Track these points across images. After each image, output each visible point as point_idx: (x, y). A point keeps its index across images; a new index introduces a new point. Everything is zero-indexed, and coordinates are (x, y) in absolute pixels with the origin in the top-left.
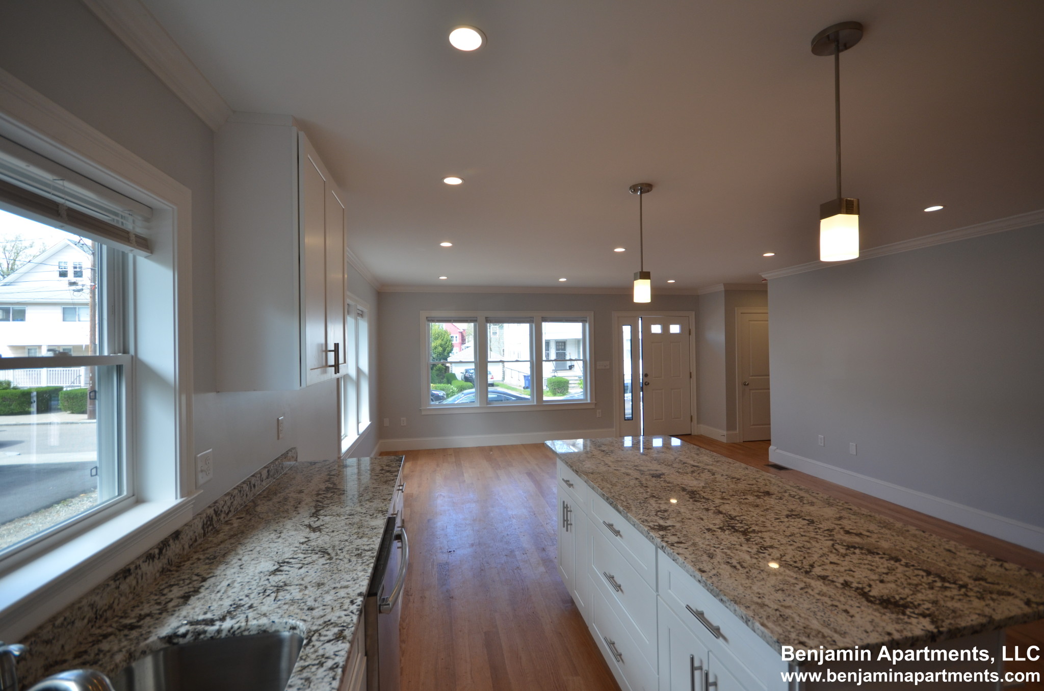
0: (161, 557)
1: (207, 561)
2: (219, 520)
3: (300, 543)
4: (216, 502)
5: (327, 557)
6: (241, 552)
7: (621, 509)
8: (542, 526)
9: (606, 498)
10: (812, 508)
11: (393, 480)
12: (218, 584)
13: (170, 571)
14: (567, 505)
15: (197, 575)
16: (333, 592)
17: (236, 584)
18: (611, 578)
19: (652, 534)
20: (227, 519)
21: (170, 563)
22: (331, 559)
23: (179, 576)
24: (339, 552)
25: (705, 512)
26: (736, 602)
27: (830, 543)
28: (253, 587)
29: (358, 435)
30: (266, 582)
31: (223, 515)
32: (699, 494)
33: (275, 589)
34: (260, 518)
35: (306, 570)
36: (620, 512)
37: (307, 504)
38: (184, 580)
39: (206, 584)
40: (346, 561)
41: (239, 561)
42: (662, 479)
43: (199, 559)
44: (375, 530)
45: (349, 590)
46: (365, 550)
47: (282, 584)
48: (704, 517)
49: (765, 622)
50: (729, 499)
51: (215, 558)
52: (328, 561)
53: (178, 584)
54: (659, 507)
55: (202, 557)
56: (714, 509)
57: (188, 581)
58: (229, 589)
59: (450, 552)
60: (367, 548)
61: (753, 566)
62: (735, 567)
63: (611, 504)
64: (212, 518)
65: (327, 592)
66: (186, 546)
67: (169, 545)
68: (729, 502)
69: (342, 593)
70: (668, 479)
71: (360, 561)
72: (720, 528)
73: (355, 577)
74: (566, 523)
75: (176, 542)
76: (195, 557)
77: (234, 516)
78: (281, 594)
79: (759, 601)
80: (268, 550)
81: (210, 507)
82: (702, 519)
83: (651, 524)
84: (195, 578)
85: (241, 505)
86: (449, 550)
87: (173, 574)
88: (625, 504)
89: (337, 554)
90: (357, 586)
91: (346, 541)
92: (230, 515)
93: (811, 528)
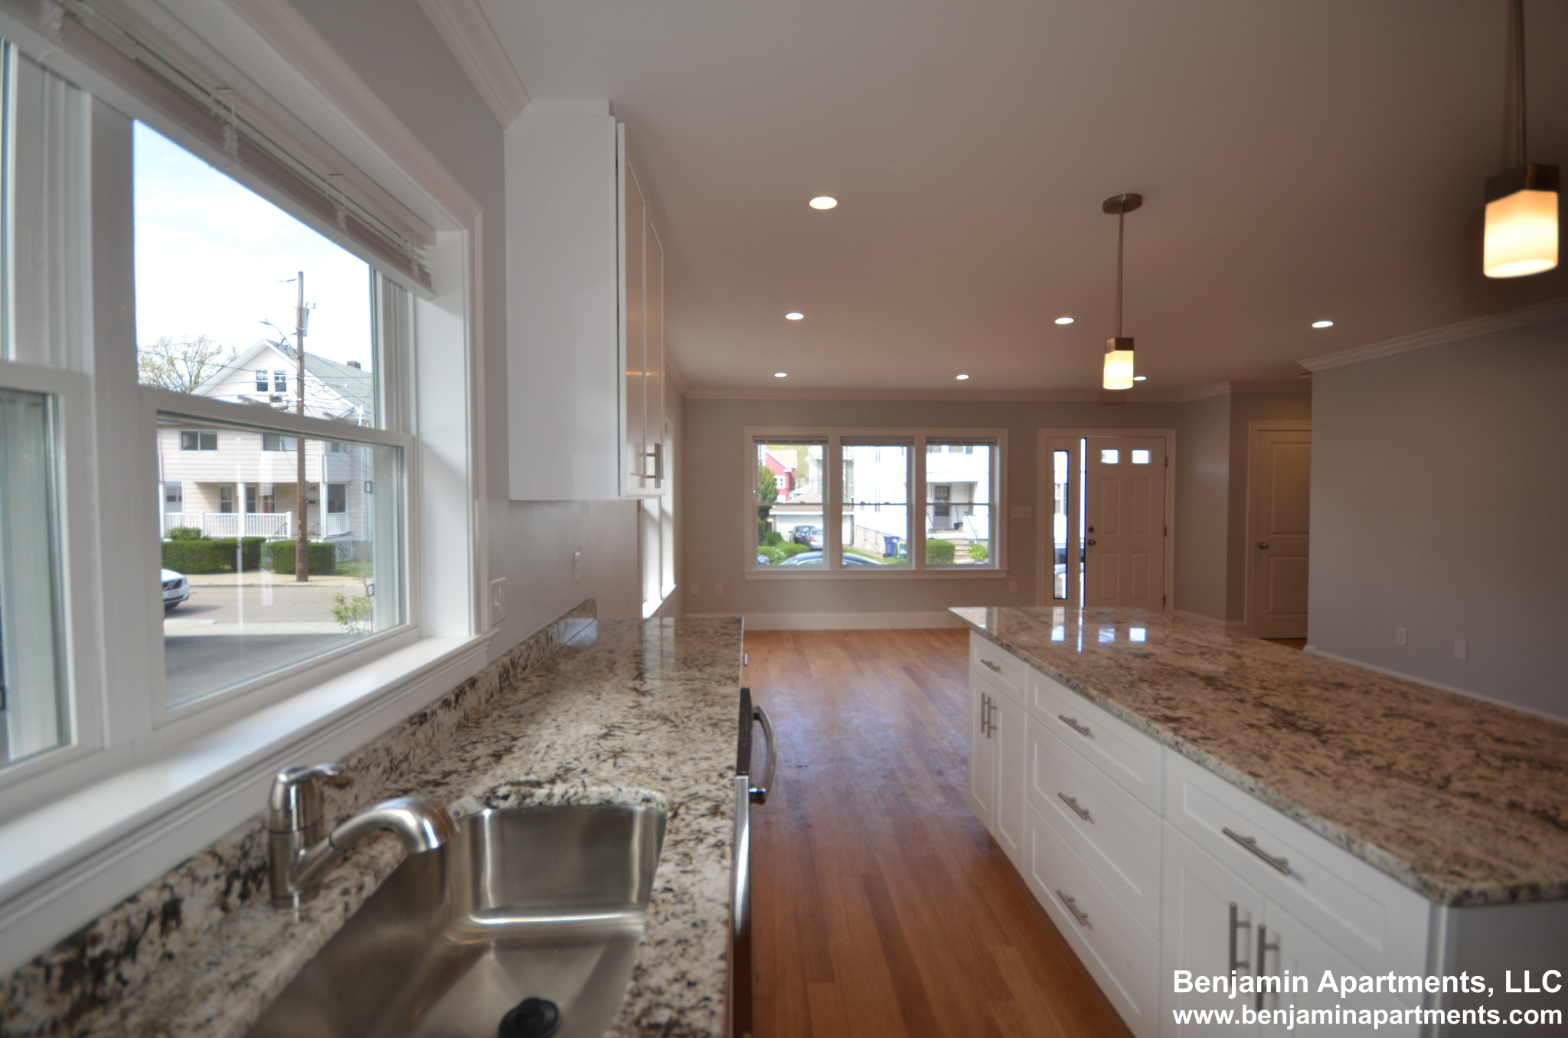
0: (458, 707)
1: (512, 719)
2: (515, 676)
3: (629, 707)
4: (510, 651)
5: (670, 724)
6: (553, 712)
7: (1095, 693)
8: (935, 740)
9: (1064, 680)
10: (1426, 708)
11: (736, 644)
12: (533, 744)
13: (467, 727)
14: (989, 699)
15: (504, 733)
16: (690, 763)
17: (557, 746)
18: (1071, 802)
19: (1156, 726)
20: (523, 676)
21: (466, 717)
22: (676, 726)
23: (480, 734)
24: (685, 720)
25: (1238, 704)
26: (1325, 816)
27: (1472, 753)
28: (582, 750)
29: (662, 599)
30: (597, 747)
31: (519, 670)
32: (1221, 681)
33: (611, 754)
34: (566, 677)
35: (646, 736)
36: (1091, 698)
37: (624, 665)
38: (488, 737)
39: (519, 743)
40: (698, 730)
41: (554, 722)
42: (1152, 660)
43: (500, 717)
44: (728, 699)
45: (713, 762)
46: (720, 720)
47: (618, 750)
48: (1239, 710)
49: (1385, 843)
50: (1275, 690)
51: (521, 716)
52: (673, 729)
53: (482, 742)
54: (1158, 694)
55: (503, 714)
56: (1253, 701)
57: (494, 740)
58: (550, 750)
59: (800, 767)
60: (723, 718)
61: (1342, 775)
62: (1311, 774)
63: (1074, 688)
64: (508, 670)
65: (684, 763)
66: (483, 701)
67: (465, 693)
68: (1277, 693)
69: (704, 765)
70: (1161, 660)
71: (718, 731)
72: (1271, 725)
73: (717, 748)
74: (988, 726)
75: (473, 690)
76: (495, 714)
77: (531, 673)
78: (621, 761)
79: (1367, 818)
80: (588, 712)
81: (505, 655)
82: (1236, 712)
83: (1152, 714)
84: (502, 736)
85: (538, 661)
86: (799, 764)
87: (472, 731)
88: (1100, 687)
89: (683, 722)
90: (722, 758)
91: (692, 708)
92: (527, 671)
93: (1432, 732)
